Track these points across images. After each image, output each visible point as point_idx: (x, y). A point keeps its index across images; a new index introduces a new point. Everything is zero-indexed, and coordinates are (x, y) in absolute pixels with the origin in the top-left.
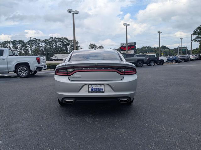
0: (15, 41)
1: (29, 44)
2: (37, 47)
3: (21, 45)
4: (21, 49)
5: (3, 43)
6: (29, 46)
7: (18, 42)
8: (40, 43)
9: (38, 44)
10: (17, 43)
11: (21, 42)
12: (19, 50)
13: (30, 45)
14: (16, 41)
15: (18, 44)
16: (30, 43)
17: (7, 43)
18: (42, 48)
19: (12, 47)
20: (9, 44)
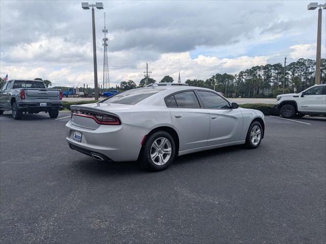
0: (268, 65)
1: (289, 70)
2: (305, 73)
3: (277, 72)
4: (277, 79)
5: (250, 69)
6: (289, 72)
7: (273, 68)
8: (309, 67)
9: (307, 68)
10: (271, 69)
11: (277, 66)
12: (273, 80)
13: (292, 70)
14: (270, 65)
15: (273, 71)
16: (292, 68)
17: (256, 70)
18: (312, 75)
19: (263, 75)
20: (259, 71)
